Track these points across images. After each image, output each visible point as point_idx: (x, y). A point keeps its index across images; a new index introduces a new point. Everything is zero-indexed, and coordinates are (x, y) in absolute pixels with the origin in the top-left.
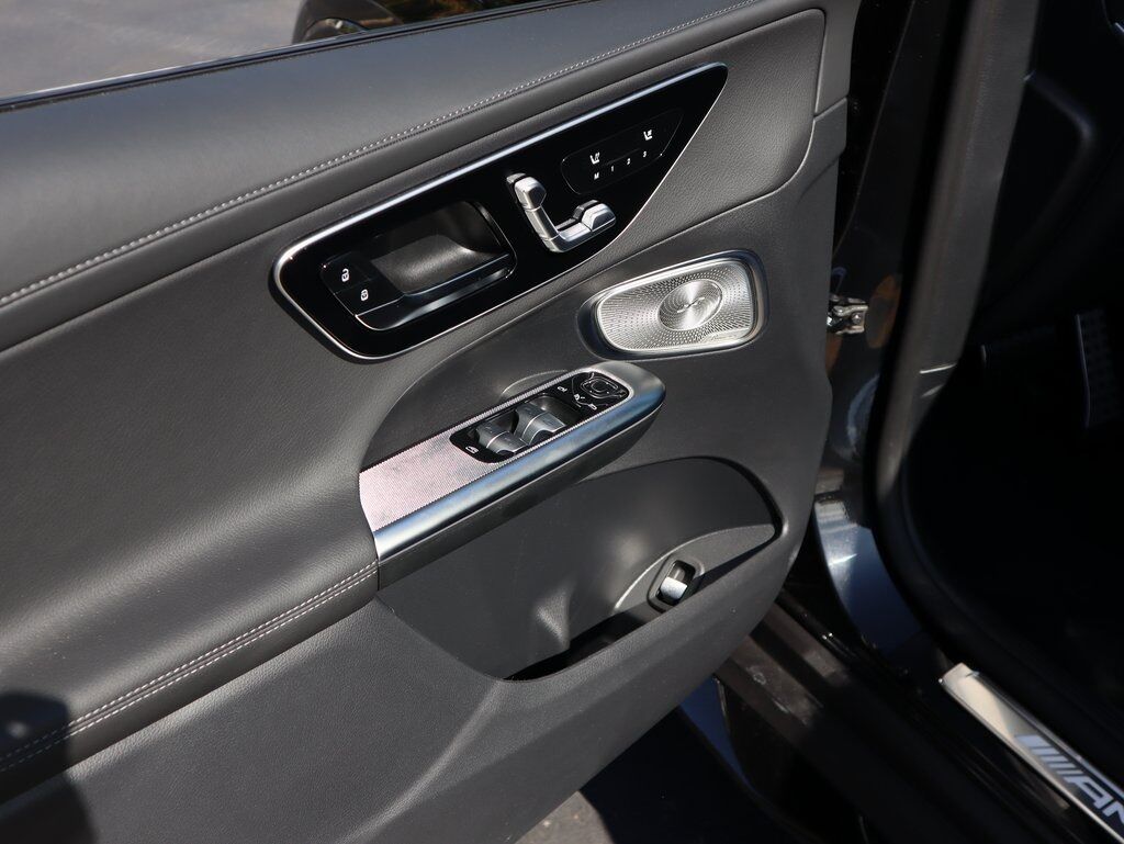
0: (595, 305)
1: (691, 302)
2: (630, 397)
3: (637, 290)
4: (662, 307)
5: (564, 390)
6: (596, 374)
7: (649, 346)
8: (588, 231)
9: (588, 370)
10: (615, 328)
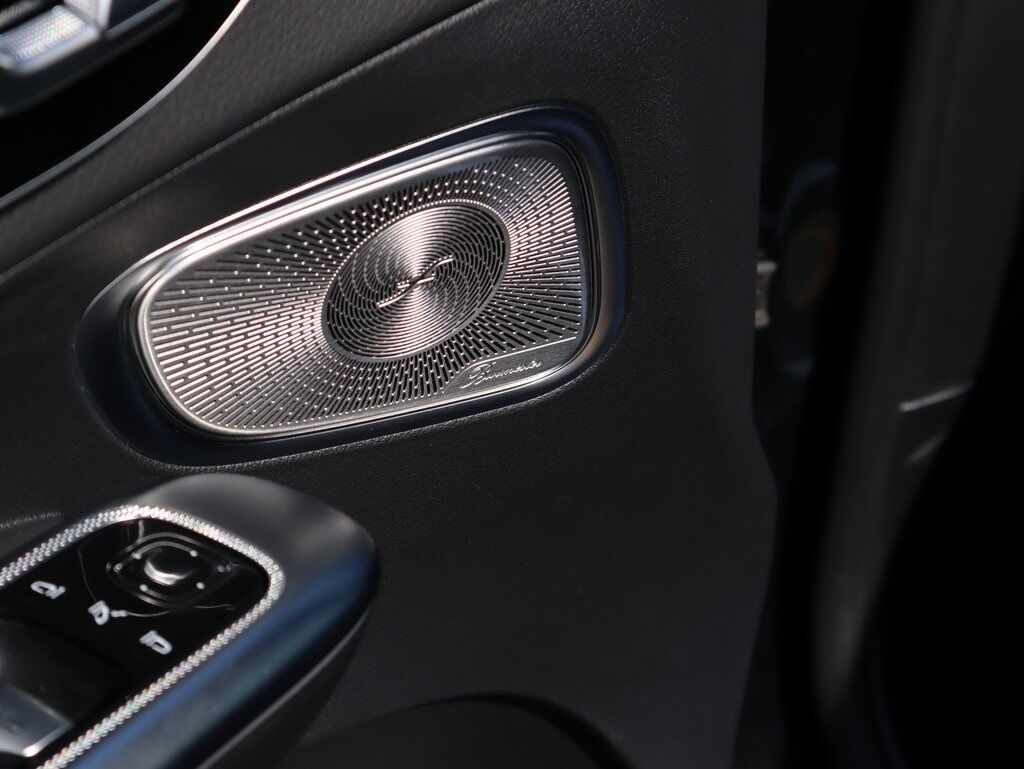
0: (131, 304)
1: (415, 274)
2: (273, 593)
3: (256, 245)
4: (333, 294)
5: (54, 591)
6: (153, 525)
7: (302, 413)
8: (90, 34)
9: (127, 513)
10: (196, 371)
